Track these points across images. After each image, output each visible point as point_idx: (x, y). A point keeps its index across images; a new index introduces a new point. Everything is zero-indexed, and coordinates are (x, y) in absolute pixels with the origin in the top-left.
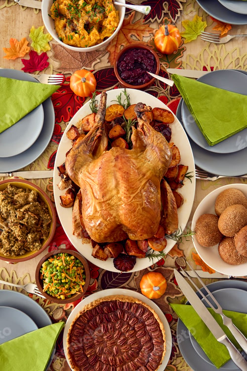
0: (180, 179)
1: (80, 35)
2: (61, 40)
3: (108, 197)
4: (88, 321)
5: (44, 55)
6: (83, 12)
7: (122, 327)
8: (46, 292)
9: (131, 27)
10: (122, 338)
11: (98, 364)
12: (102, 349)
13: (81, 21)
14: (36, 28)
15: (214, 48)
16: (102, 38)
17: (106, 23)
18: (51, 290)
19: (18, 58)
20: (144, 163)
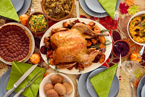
0: (78, 68)
1: (134, 27)
2: (132, 20)
3: (67, 42)
4: (21, 33)
5: (127, 12)
6: (143, 28)
7: (20, 46)
8: (32, 16)
9: (138, 47)
10: (15, 46)
11: (4, 37)
12: (11, 38)
13: (139, 27)
14: (139, 8)
15: (128, 80)
16: (133, 36)
17: (139, 38)
18: (33, 18)
19: (126, 1)
20: (81, 54)
